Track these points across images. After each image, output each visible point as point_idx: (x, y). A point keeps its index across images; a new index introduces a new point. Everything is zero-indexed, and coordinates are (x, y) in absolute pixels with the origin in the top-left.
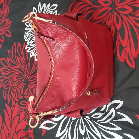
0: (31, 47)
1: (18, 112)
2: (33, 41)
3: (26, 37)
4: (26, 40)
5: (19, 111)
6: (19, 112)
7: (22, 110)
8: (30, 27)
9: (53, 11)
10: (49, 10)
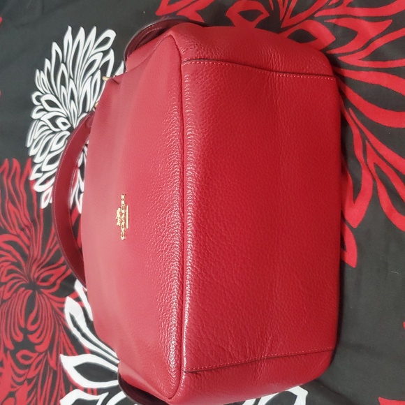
0: (45, 172)
1: (12, 387)
2: (50, 152)
3: (34, 140)
4: (32, 152)
5: (15, 381)
6: (15, 385)
7: (22, 379)
8: (44, 110)
9: (102, 54)
10: (93, 52)
